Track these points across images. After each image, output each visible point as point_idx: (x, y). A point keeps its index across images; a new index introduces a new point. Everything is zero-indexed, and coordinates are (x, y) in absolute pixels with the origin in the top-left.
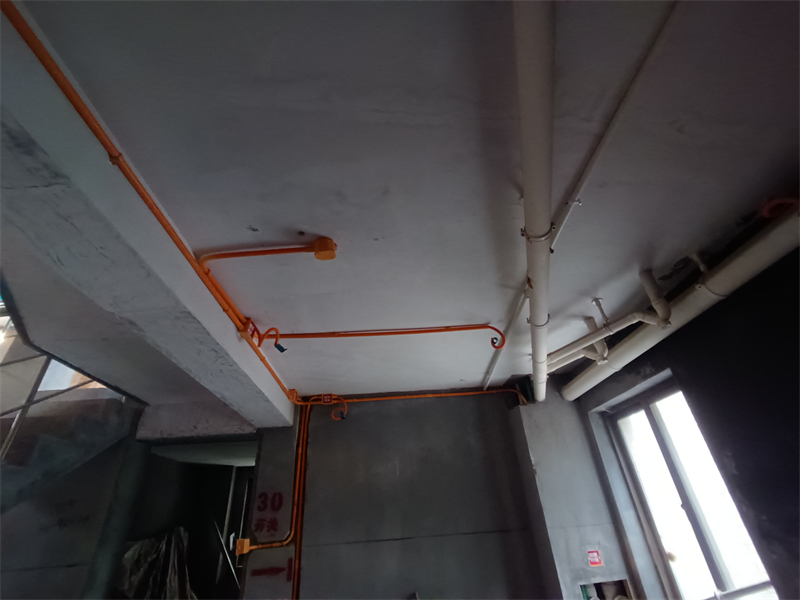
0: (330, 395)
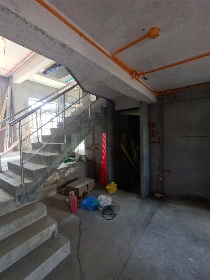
0: (170, 90)
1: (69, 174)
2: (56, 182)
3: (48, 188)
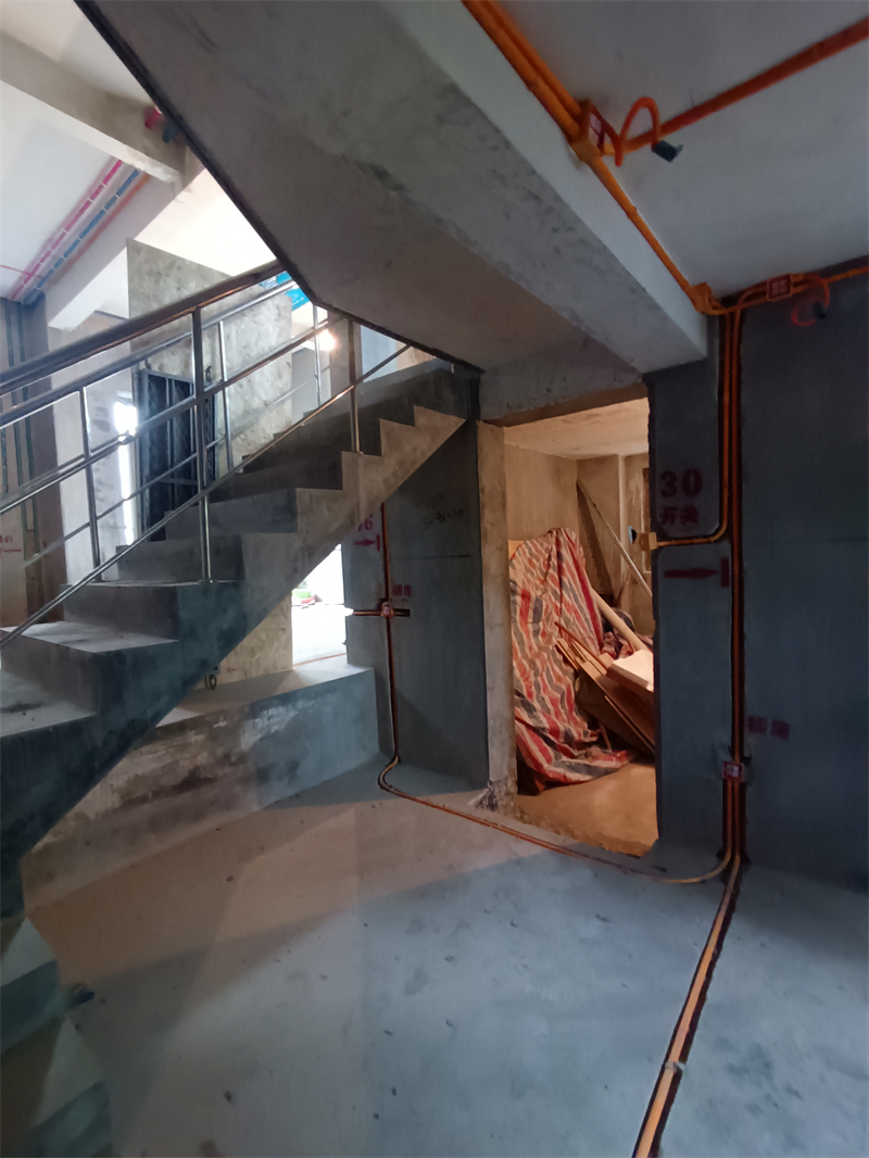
0: (787, 277)
1: (259, 736)
2: (193, 781)
3: (148, 809)
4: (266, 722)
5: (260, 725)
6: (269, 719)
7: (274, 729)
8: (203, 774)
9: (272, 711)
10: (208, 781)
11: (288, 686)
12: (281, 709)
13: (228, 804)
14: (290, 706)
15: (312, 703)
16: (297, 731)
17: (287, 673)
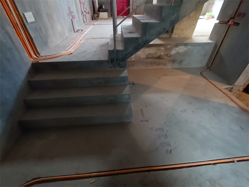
2: (159, 57)
3: (150, 60)
4: (179, 49)
5: (177, 49)
6: (180, 48)
7: (180, 51)
8: (162, 57)
9: (181, 47)
10: (162, 58)
11: (188, 41)
12: (184, 47)
13: (165, 65)
14: (186, 47)
15: (192, 47)
16: (185, 54)
17: (190, 38)
